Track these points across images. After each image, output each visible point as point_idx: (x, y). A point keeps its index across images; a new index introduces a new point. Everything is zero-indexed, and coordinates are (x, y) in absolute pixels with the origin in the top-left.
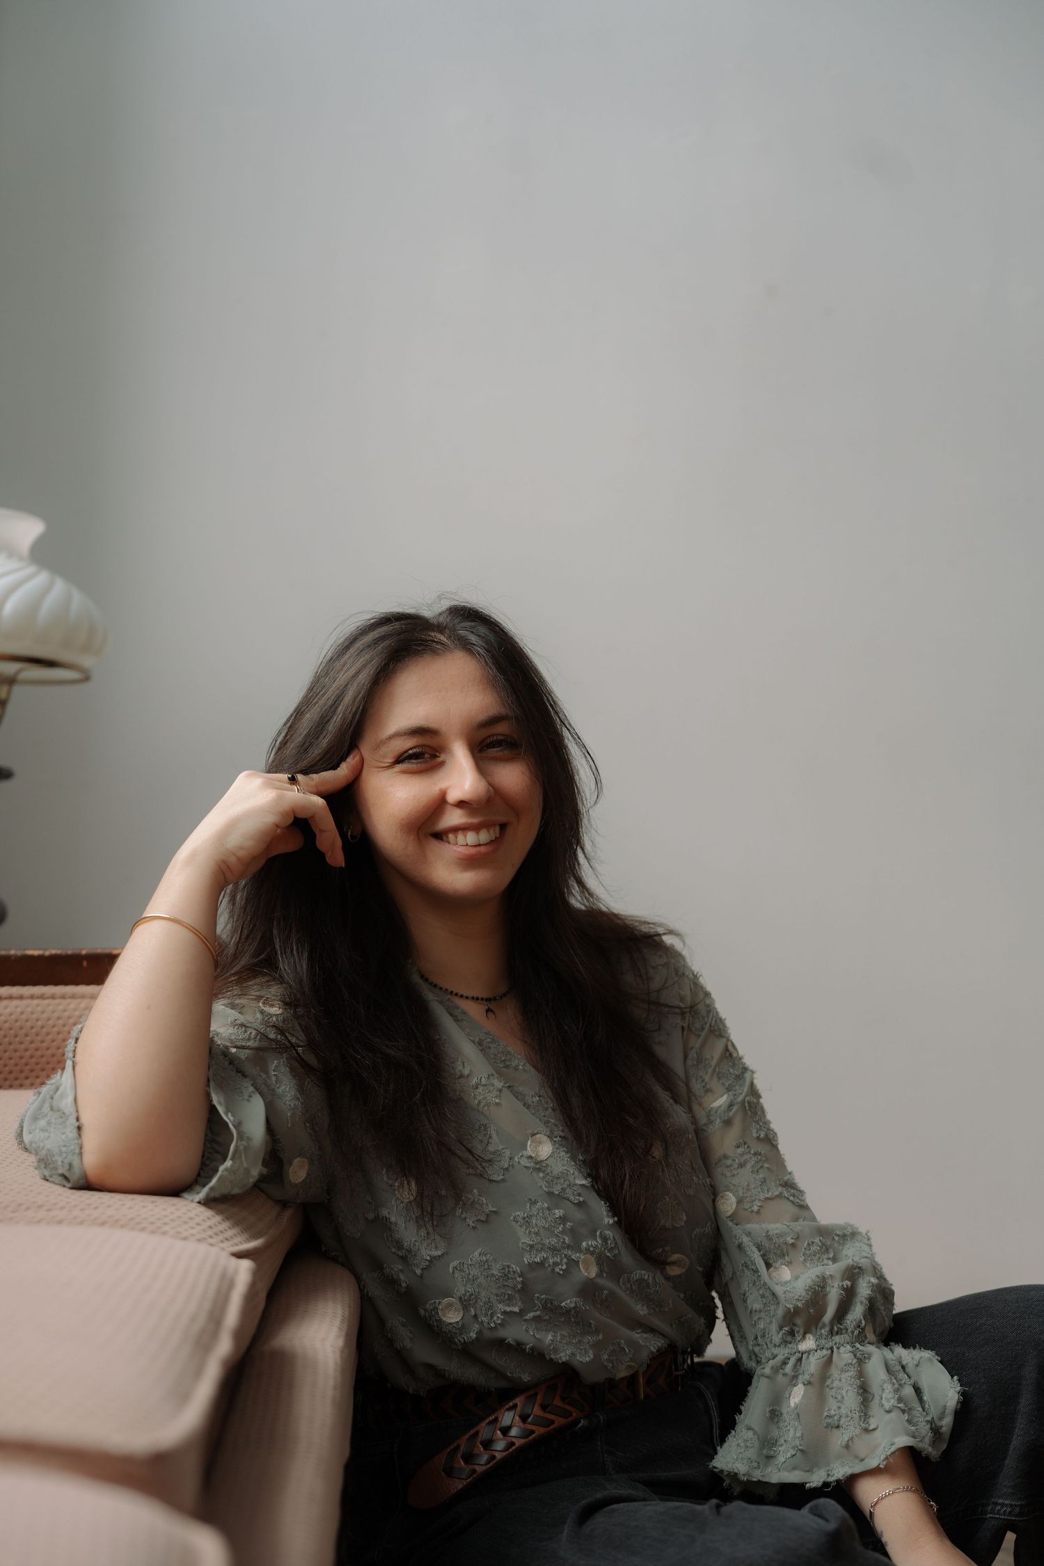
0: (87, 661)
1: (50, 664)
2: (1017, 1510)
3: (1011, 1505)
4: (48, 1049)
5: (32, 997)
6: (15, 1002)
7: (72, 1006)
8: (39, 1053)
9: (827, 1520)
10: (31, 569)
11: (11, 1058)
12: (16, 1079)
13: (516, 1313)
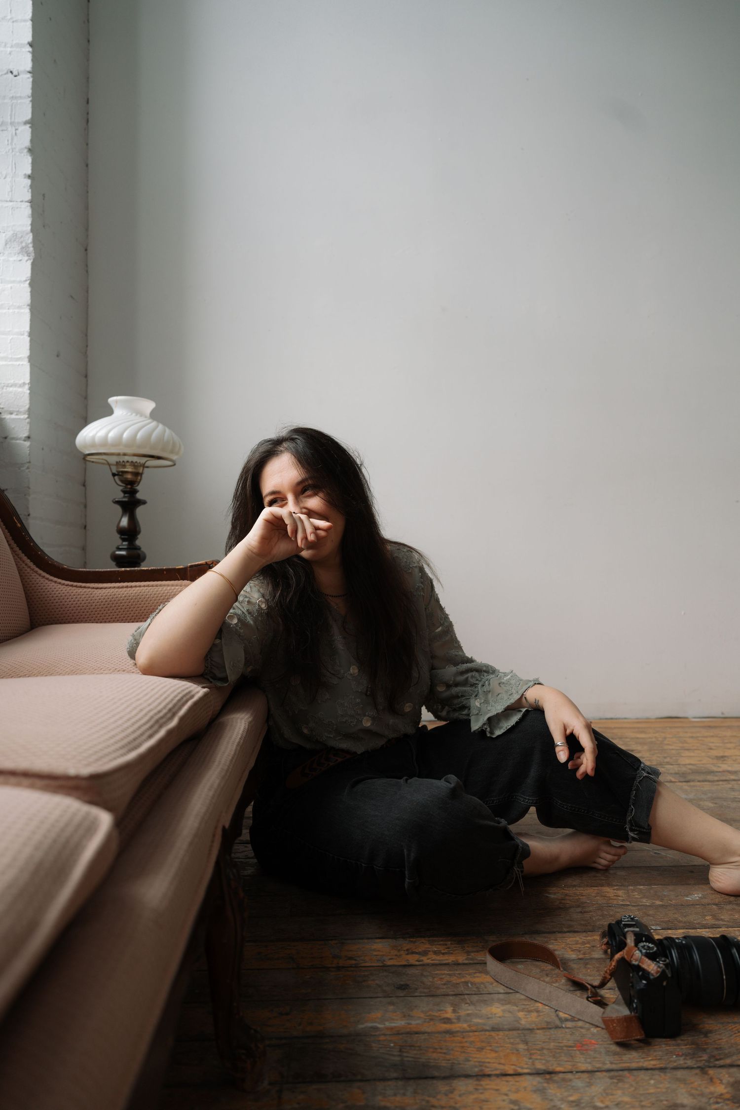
0: (174, 457)
1: (159, 458)
2: (535, 801)
3: (532, 800)
4: (151, 606)
5: (144, 586)
6: (138, 588)
7: (164, 589)
8: (147, 608)
9: (451, 784)
10: (150, 421)
11: (136, 610)
12: (139, 619)
13: (331, 737)
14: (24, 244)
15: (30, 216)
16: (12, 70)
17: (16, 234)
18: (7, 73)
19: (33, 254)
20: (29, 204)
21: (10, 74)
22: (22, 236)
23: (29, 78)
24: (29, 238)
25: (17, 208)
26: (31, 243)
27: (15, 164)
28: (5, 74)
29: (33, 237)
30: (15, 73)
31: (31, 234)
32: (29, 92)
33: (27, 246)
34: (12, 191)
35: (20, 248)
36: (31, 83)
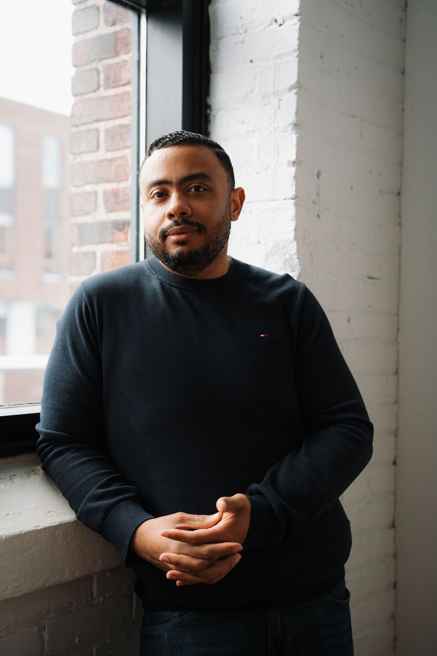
14: (287, 256)
15: (294, 218)
16: (276, 18)
17: (278, 244)
18: (271, 24)
19: (299, 267)
20: (293, 201)
21: (274, 23)
22: (284, 247)
23: (295, 24)
24: (292, 248)
25: (279, 209)
26: (295, 254)
27: (278, 149)
28: (269, 26)
29: (297, 246)
30: (280, 21)
31: (295, 243)
32: (295, 43)
33: (291, 258)
34: (273, 187)
35: (282, 261)
36: (298, 31)
